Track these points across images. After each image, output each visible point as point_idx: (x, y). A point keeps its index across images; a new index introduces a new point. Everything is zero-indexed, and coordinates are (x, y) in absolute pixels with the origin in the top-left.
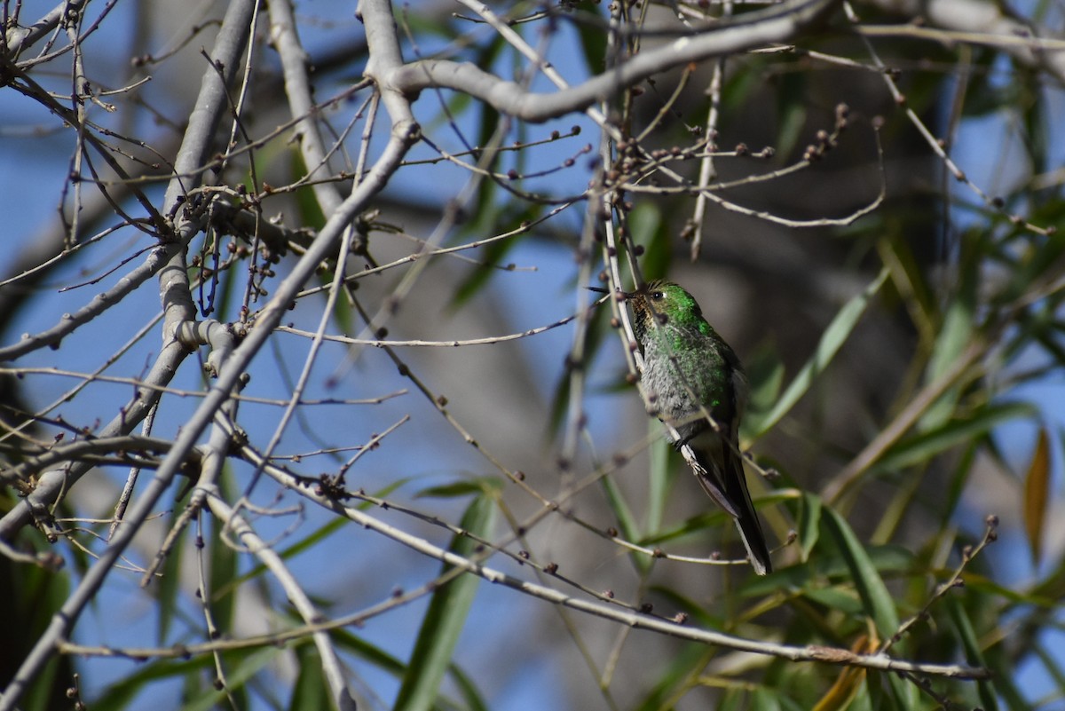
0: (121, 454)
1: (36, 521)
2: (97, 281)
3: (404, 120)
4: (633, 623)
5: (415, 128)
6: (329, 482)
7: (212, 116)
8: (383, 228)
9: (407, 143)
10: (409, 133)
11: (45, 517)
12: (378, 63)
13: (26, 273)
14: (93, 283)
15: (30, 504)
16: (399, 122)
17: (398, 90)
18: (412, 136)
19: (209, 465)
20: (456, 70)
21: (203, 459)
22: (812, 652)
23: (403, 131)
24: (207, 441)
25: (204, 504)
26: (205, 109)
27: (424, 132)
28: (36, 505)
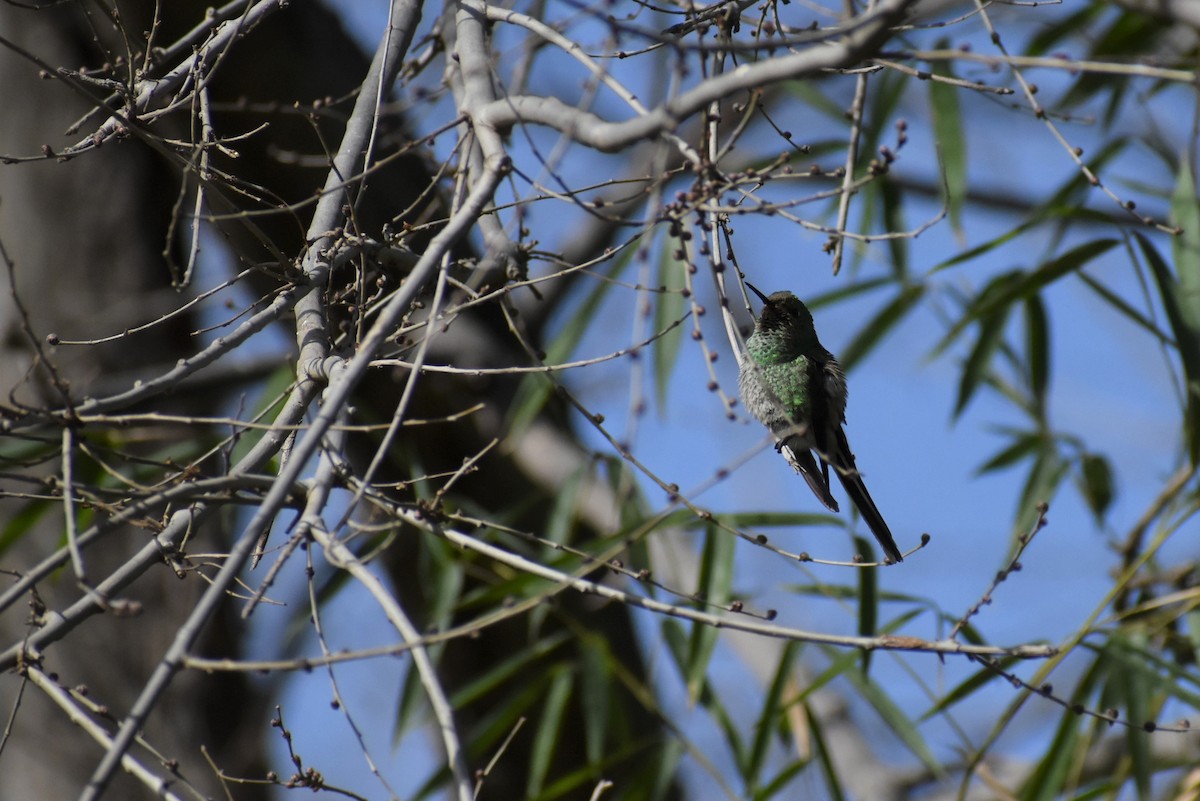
0: (229, 492)
1: (166, 558)
2: (229, 323)
3: (496, 154)
4: (715, 623)
5: (506, 161)
6: (428, 507)
7: (353, 160)
8: (541, 256)
9: (500, 176)
10: (500, 166)
11: (174, 555)
12: (472, 101)
13: (165, 317)
14: (225, 325)
15: (159, 543)
16: (491, 156)
17: (490, 125)
18: (504, 168)
19: (314, 497)
20: (541, 104)
21: (308, 493)
22: (885, 641)
23: (494, 164)
24: (312, 475)
25: (308, 535)
26: (346, 153)
27: (516, 164)
28: (165, 544)
